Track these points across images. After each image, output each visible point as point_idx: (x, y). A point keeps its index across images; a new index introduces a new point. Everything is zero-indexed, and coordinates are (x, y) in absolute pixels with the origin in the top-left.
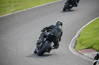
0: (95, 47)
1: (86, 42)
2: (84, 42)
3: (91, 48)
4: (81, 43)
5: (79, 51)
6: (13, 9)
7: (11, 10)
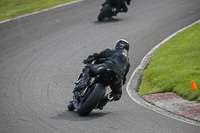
0: (178, 88)
1: (159, 78)
2: (156, 79)
3: (171, 91)
4: (150, 81)
5: (147, 98)
6: (13, 11)
7: (9, 13)
